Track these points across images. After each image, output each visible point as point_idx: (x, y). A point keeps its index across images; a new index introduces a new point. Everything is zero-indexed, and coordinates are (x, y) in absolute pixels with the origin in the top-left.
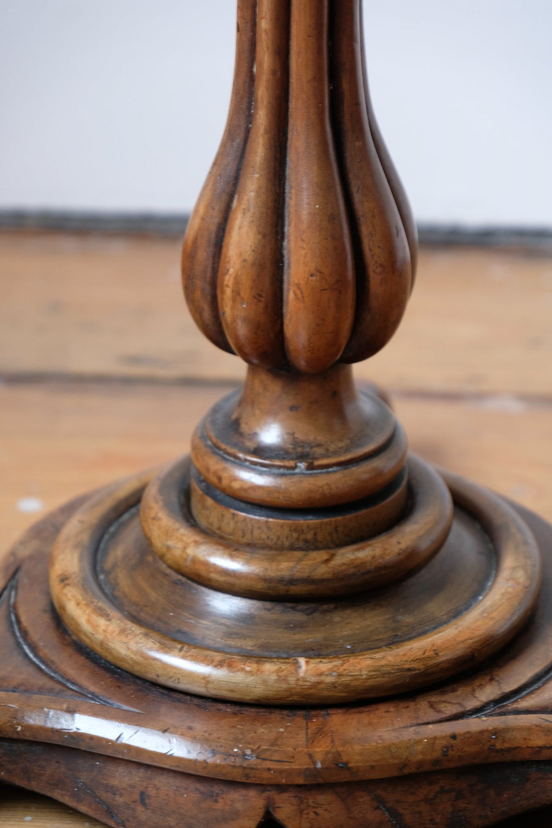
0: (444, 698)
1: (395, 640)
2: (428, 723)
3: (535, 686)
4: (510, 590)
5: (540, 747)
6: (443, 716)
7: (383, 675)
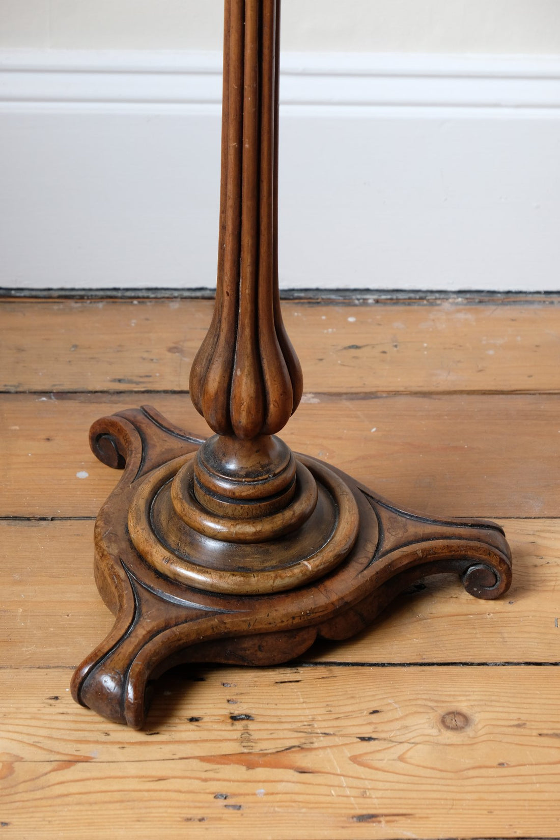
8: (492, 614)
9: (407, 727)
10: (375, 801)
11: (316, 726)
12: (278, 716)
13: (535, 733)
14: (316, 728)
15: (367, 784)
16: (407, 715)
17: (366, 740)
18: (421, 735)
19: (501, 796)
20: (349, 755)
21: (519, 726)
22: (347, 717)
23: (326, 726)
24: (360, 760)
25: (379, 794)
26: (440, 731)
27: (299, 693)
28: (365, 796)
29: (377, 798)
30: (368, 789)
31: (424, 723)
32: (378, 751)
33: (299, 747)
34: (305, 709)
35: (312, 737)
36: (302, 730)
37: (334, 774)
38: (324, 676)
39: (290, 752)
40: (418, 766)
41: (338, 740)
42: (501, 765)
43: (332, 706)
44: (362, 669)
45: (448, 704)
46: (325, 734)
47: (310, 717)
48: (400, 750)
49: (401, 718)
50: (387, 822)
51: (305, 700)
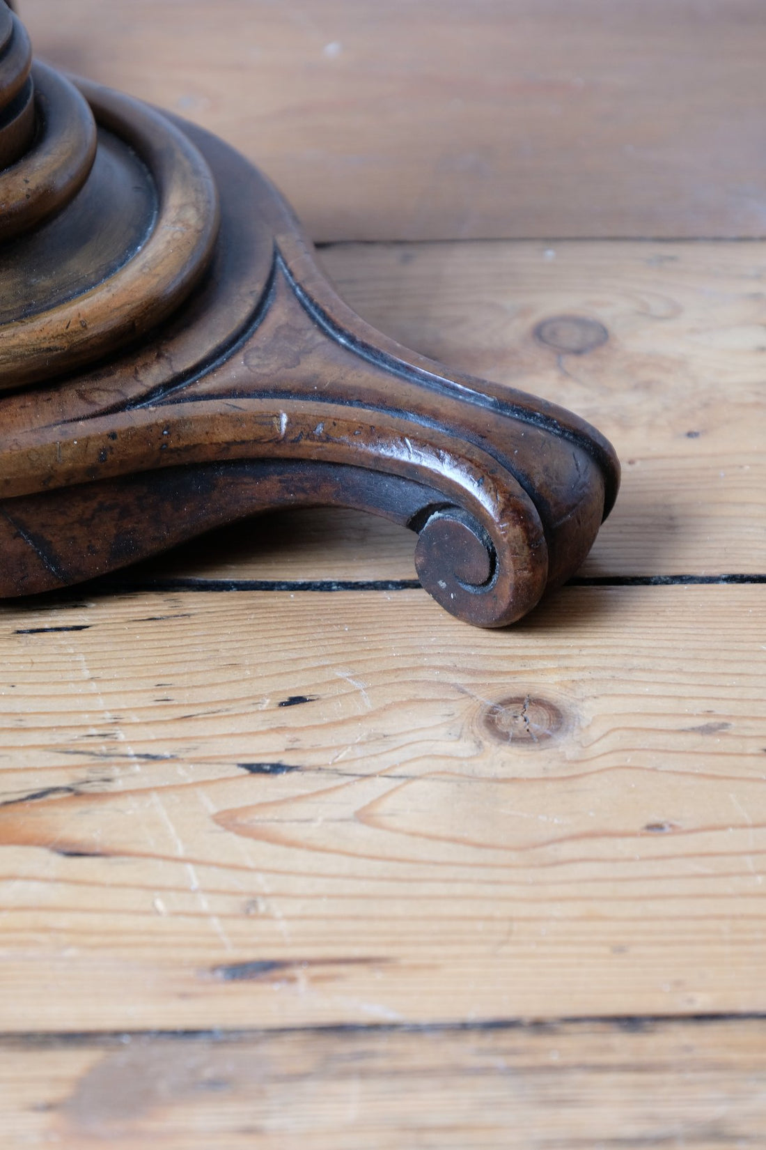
0: (97, 384)
1: (28, 312)
2: (78, 419)
3: (218, 362)
4: (178, 235)
5: (227, 443)
6: (98, 408)
7: (15, 359)
8: (638, 464)
9: (385, 736)
10: (282, 926)
11: (122, 737)
12: (16, 714)
13: (753, 747)
14: (124, 743)
15: (262, 882)
16: (386, 709)
17: (267, 772)
18: (425, 757)
19: (654, 907)
20: (213, 810)
21: (707, 730)
22: (213, 715)
23: (153, 737)
24: (245, 821)
25: (295, 907)
26: (479, 745)
27: (82, 658)
28: (252, 912)
29: (289, 918)
30: (265, 896)
31: (437, 726)
32: (299, 798)
33: (69, 790)
34: (96, 694)
35: (110, 764)
36: (81, 749)
37: (165, 858)
38: (156, 615)
39: (42, 805)
40: (413, 834)
41: (182, 773)
42: (655, 828)
43: (170, 687)
44: (264, 597)
45: (507, 679)
46: (147, 756)
47: (108, 715)
48: (363, 794)
49: (370, 715)
50: (315, 979)
51: (96, 674)
